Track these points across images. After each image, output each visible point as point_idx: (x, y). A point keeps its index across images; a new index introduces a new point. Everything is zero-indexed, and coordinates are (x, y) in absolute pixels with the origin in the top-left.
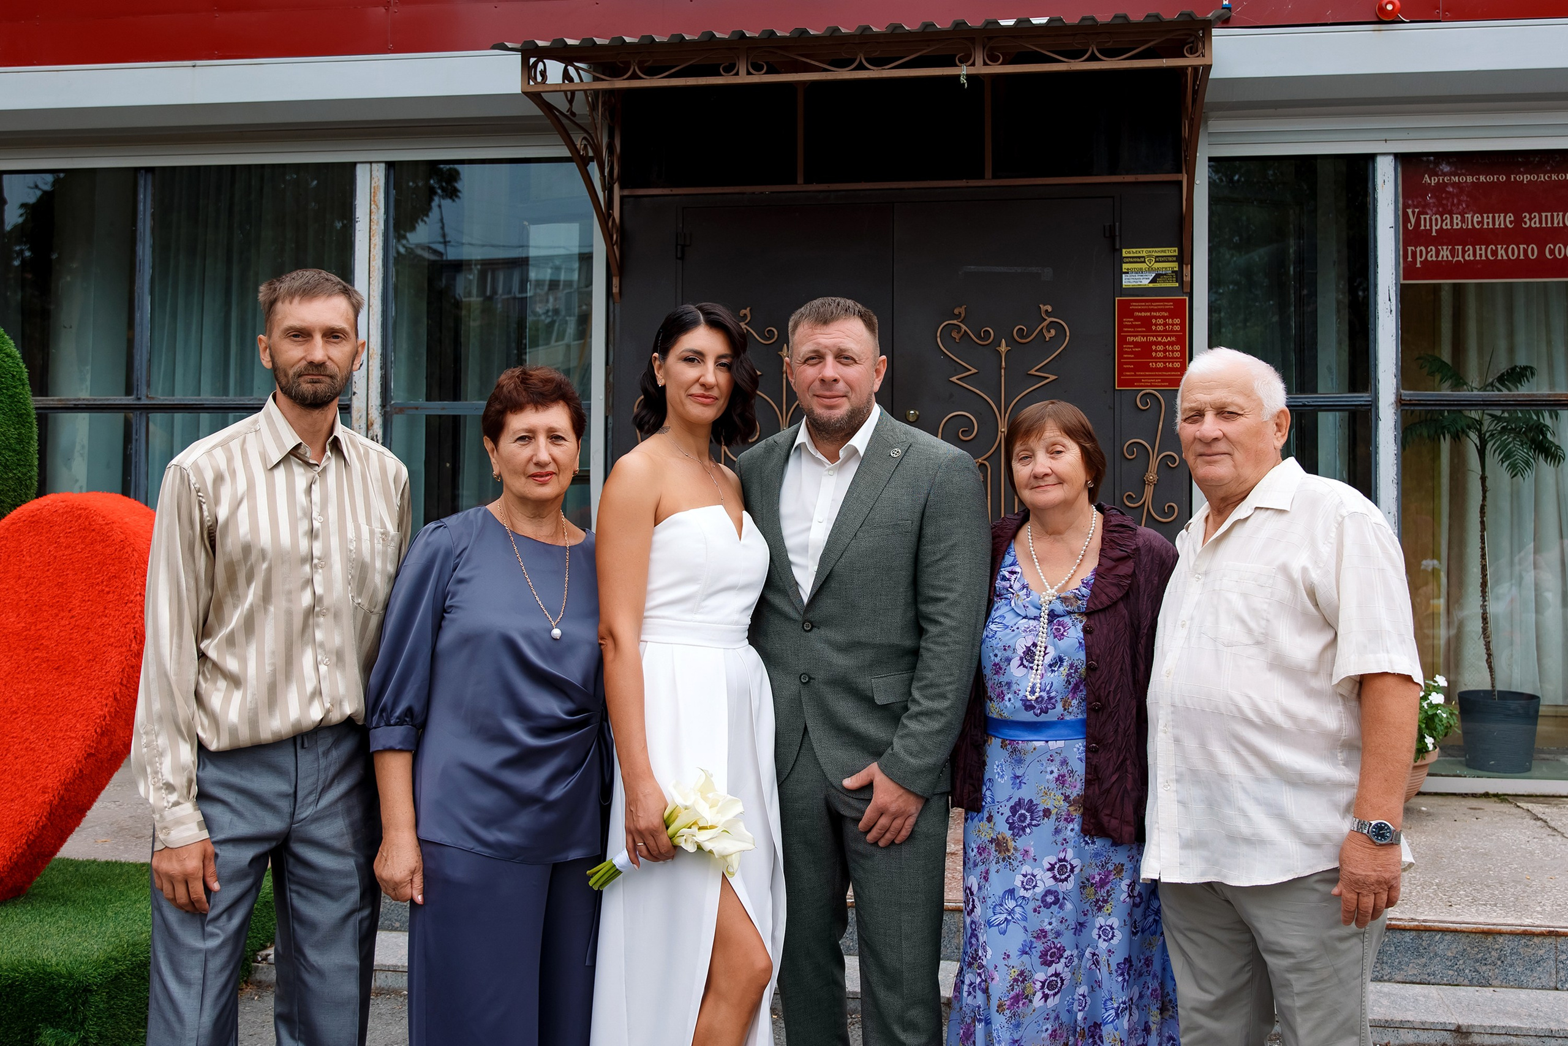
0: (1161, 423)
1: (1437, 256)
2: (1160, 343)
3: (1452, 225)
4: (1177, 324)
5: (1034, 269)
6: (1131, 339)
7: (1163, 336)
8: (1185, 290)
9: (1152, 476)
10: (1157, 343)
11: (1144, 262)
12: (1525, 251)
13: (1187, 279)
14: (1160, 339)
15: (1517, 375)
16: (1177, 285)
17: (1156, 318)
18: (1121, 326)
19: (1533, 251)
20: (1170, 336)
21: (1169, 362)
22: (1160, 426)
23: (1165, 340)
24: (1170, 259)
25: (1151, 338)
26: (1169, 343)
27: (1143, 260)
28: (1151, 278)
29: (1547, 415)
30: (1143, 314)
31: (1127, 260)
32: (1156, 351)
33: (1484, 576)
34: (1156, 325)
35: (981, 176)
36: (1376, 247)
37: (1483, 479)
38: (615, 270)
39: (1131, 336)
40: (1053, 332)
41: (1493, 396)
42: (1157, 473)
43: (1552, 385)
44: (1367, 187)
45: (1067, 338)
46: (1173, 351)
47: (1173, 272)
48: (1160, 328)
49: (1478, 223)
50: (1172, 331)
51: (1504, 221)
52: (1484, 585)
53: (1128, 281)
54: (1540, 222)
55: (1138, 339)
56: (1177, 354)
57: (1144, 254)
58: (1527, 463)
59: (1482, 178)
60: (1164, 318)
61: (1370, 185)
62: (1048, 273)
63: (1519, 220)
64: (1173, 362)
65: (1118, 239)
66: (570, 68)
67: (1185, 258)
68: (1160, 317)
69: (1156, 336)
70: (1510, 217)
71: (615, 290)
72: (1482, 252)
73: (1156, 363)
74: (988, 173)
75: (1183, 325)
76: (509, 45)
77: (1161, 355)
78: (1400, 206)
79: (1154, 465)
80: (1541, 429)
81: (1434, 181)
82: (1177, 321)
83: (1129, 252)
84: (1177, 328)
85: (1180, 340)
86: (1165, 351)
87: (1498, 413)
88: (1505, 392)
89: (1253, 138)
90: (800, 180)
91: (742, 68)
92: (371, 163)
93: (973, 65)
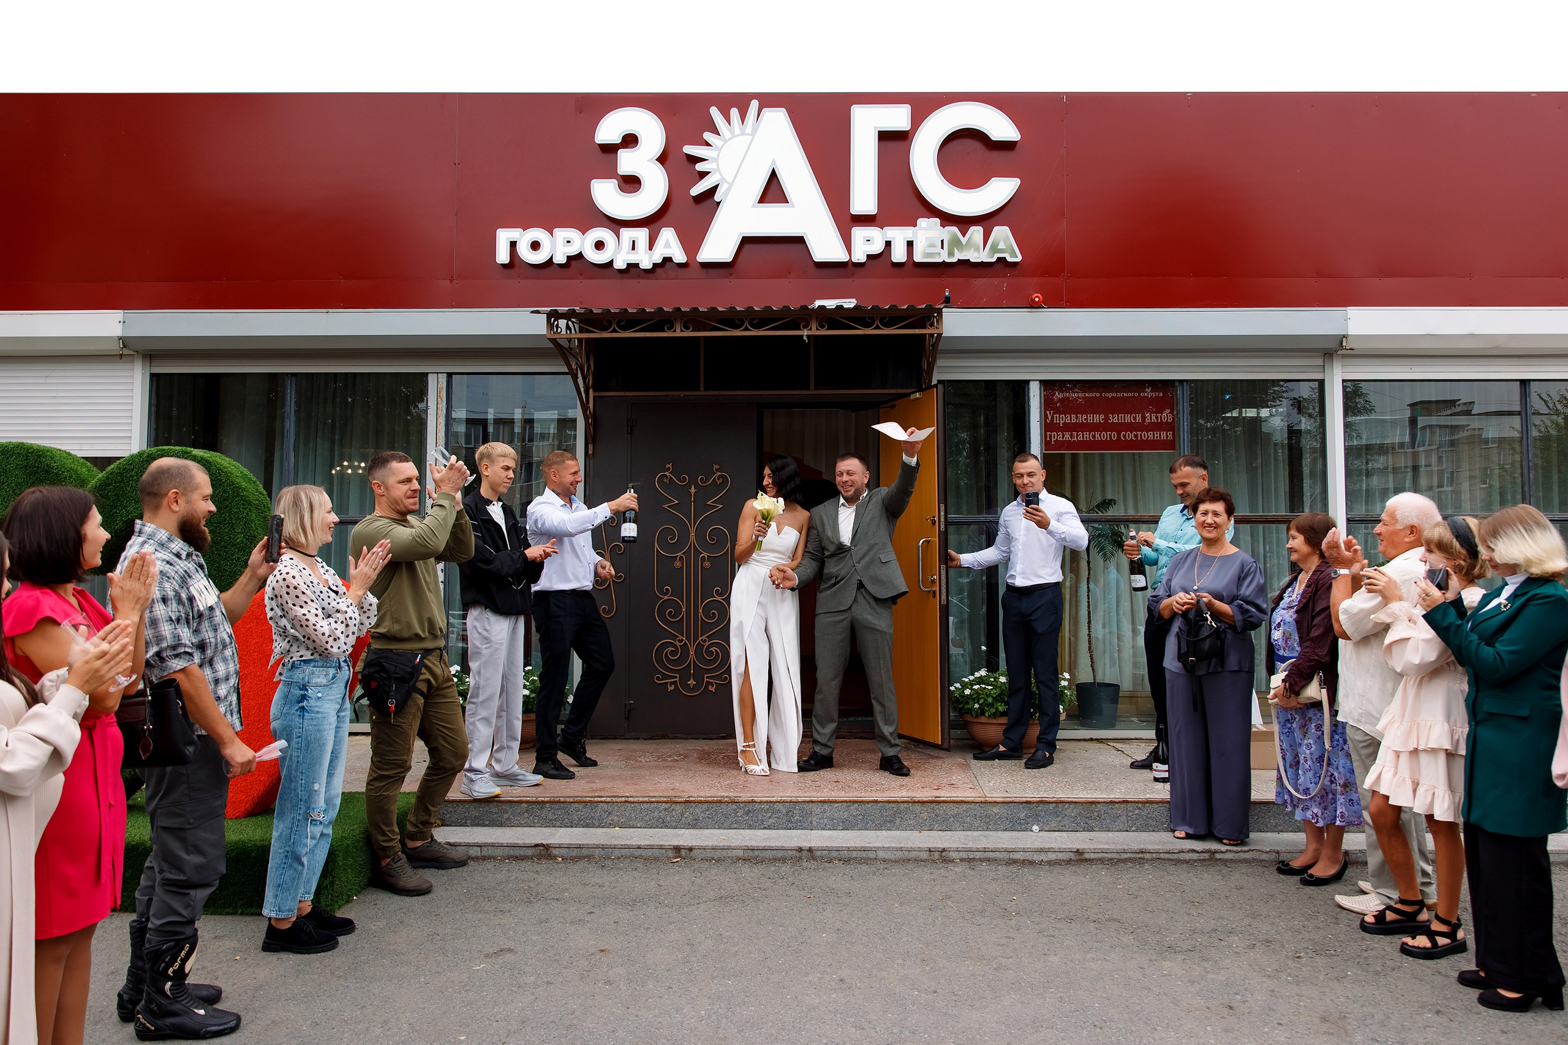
1: (1063, 438)
3: (1071, 420)
12: (1110, 435)
15: (1106, 504)
19: (1114, 436)
29: (1122, 526)
33: (1089, 618)
35: (808, 388)
36: (1030, 432)
37: (1089, 562)
38: (590, 440)
41: (1093, 516)
43: (1126, 510)
44: (1025, 398)
49: (1085, 419)
51: (1098, 418)
52: (1089, 622)
54: (1118, 420)
58: (1112, 554)
59: (1087, 395)
61: (1026, 398)
63: (1106, 419)
66: (570, 322)
70: (1102, 416)
71: (590, 452)
72: (1087, 436)
74: (812, 386)
78: (1043, 409)
80: (1119, 535)
81: (1061, 396)
87: (1096, 526)
88: (1100, 514)
89: (962, 370)
90: (702, 389)
91: (678, 327)
92: (438, 373)
93: (811, 329)
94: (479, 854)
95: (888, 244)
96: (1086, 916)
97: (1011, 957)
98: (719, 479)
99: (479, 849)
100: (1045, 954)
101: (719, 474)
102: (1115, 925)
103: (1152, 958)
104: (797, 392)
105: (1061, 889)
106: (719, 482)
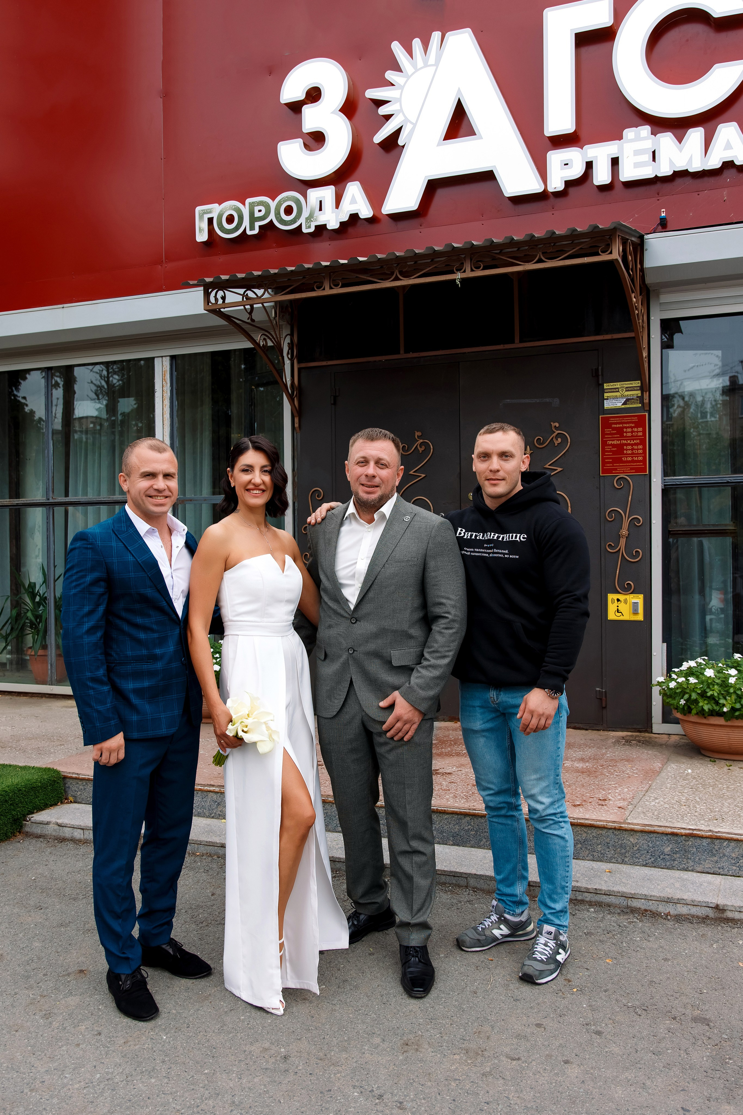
0: (630, 497)
2: (629, 444)
4: (640, 432)
5: (548, 400)
6: (610, 442)
7: (631, 440)
8: (646, 409)
9: (624, 532)
10: (627, 445)
11: (618, 391)
13: (646, 401)
14: (629, 442)
16: (640, 405)
17: (626, 428)
18: (604, 434)
20: (636, 439)
21: (635, 457)
22: (630, 499)
23: (632, 442)
24: (636, 389)
25: (623, 441)
26: (635, 444)
27: (617, 390)
28: (623, 402)
30: (618, 426)
31: (607, 391)
32: (627, 450)
34: (626, 432)
35: (512, 341)
38: (296, 414)
39: (610, 440)
40: (559, 440)
42: (628, 530)
45: (569, 444)
46: (638, 449)
47: (637, 397)
48: (629, 434)
50: (637, 436)
53: (608, 405)
55: (615, 442)
56: (641, 451)
57: (618, 386)
60: (632, 427)
62: (556, 402)
64: (638, 457)
65: (600, 377)
67: (646, 388)
68: (629, 427)
69: (627, 440)
71: (296, 425)
73: (627, 457)
74: (517, 339)
75: (644, 432)
76: (191, 282)
77: (629, 452)
79: (626, 524)
82: (640, 429)
83: (609, 386)
84: (640, 434)
85: (643, 442)
86: (632, 449)
89: (690, 305)
90: (402, 351)
91: (327, 285)
92: (162, 357)
93: (464, 272)
94: (82, 836)
95: (589, 165)
96: (668, 1009)
97: (519, 1059)
98: (421, 447)
99: (82, 831)
100: (566, 1062)
101: (422, 441)
102: (701, 1028)
103: (714, 1095)
104: (501, 347)
105: (666, 960)
106: (421, 450)
